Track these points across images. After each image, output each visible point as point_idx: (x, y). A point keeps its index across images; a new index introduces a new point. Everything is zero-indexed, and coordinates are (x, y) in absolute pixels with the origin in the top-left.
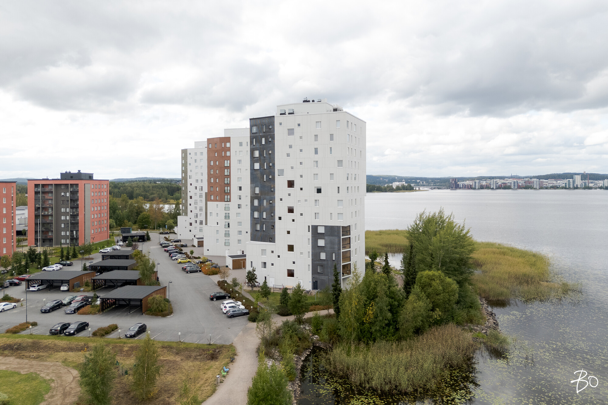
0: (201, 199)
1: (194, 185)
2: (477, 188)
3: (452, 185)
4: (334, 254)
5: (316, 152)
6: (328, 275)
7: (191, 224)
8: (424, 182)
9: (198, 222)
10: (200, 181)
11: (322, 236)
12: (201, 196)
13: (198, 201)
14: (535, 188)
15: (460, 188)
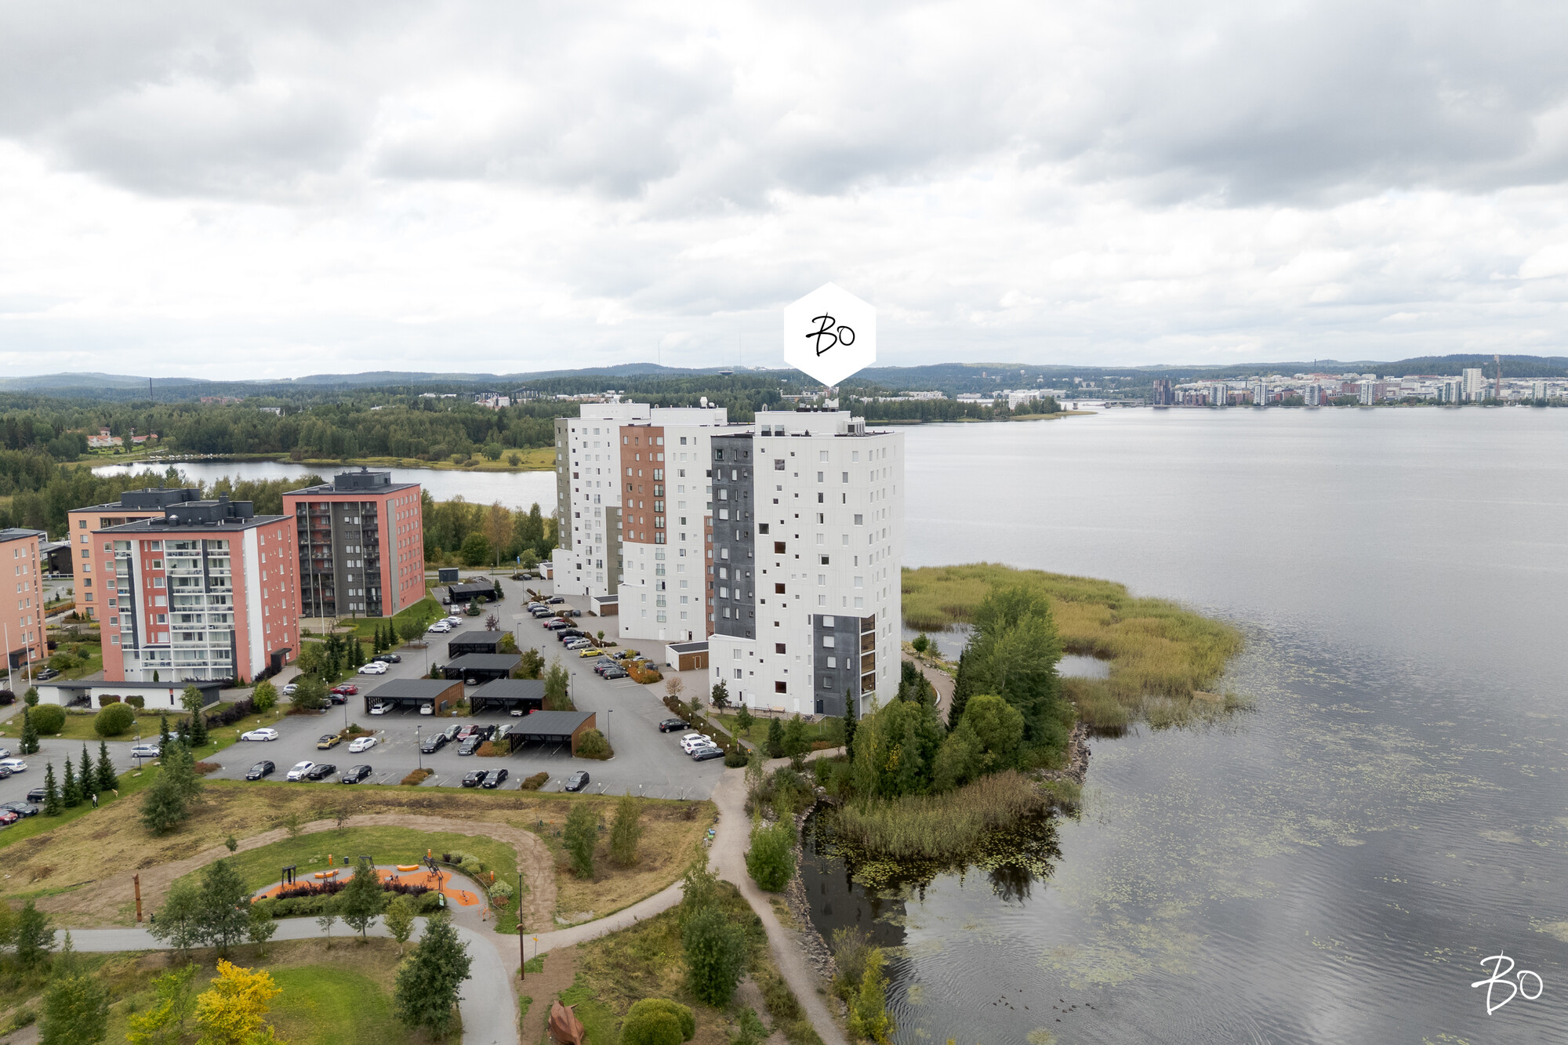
0: (598, 519)
1: (584, 491)
2: (1219, 404)
3: (1158, 397)
4: (849, 660)
5: (821, 499)
6: (839, 692)
7: (579, 567)
8: (1092, 384)
9: (594, 563)
10: (594, 484)
11: (829, 631)
12: (597, 513)
13: (593, 524)
14: (1362, 404)
15: (1178, 403)
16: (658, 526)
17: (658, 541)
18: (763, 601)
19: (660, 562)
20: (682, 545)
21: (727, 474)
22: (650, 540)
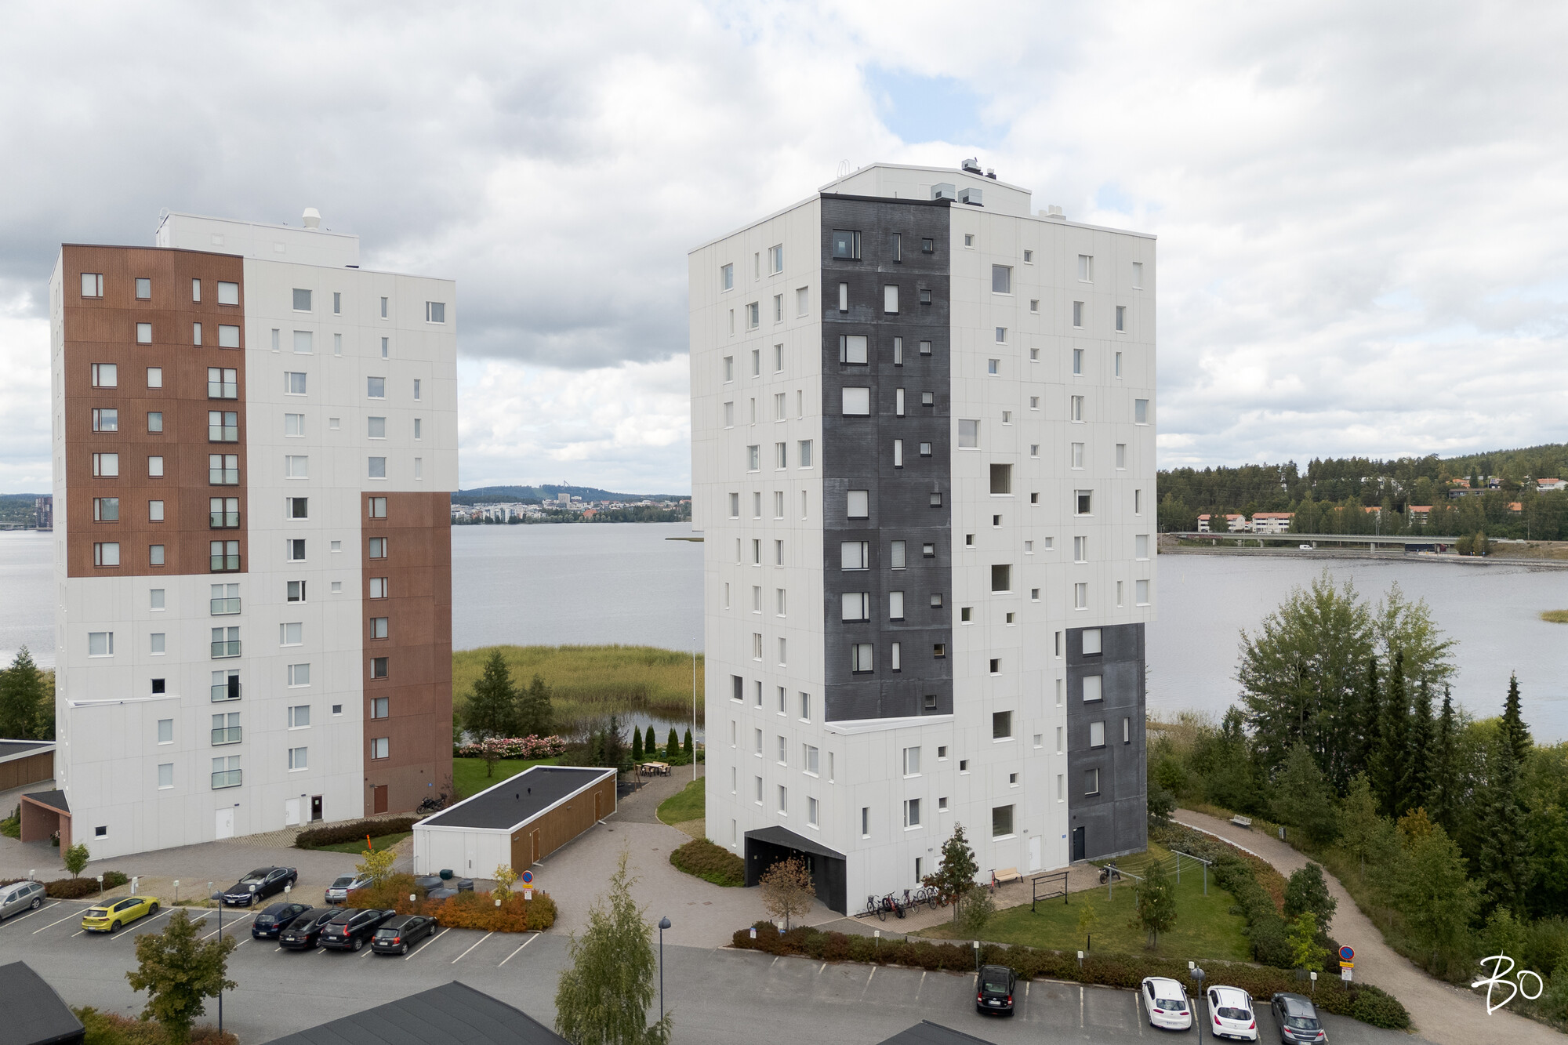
5: (1078, 362)
6: (1112, 799)
11: (1093, 664)
16: (218, 522)
17: (217, 564)
18: (966, 614)
19: (225, 622)
20: (297, 570)
21: (867, 294)
22: (192, 562)
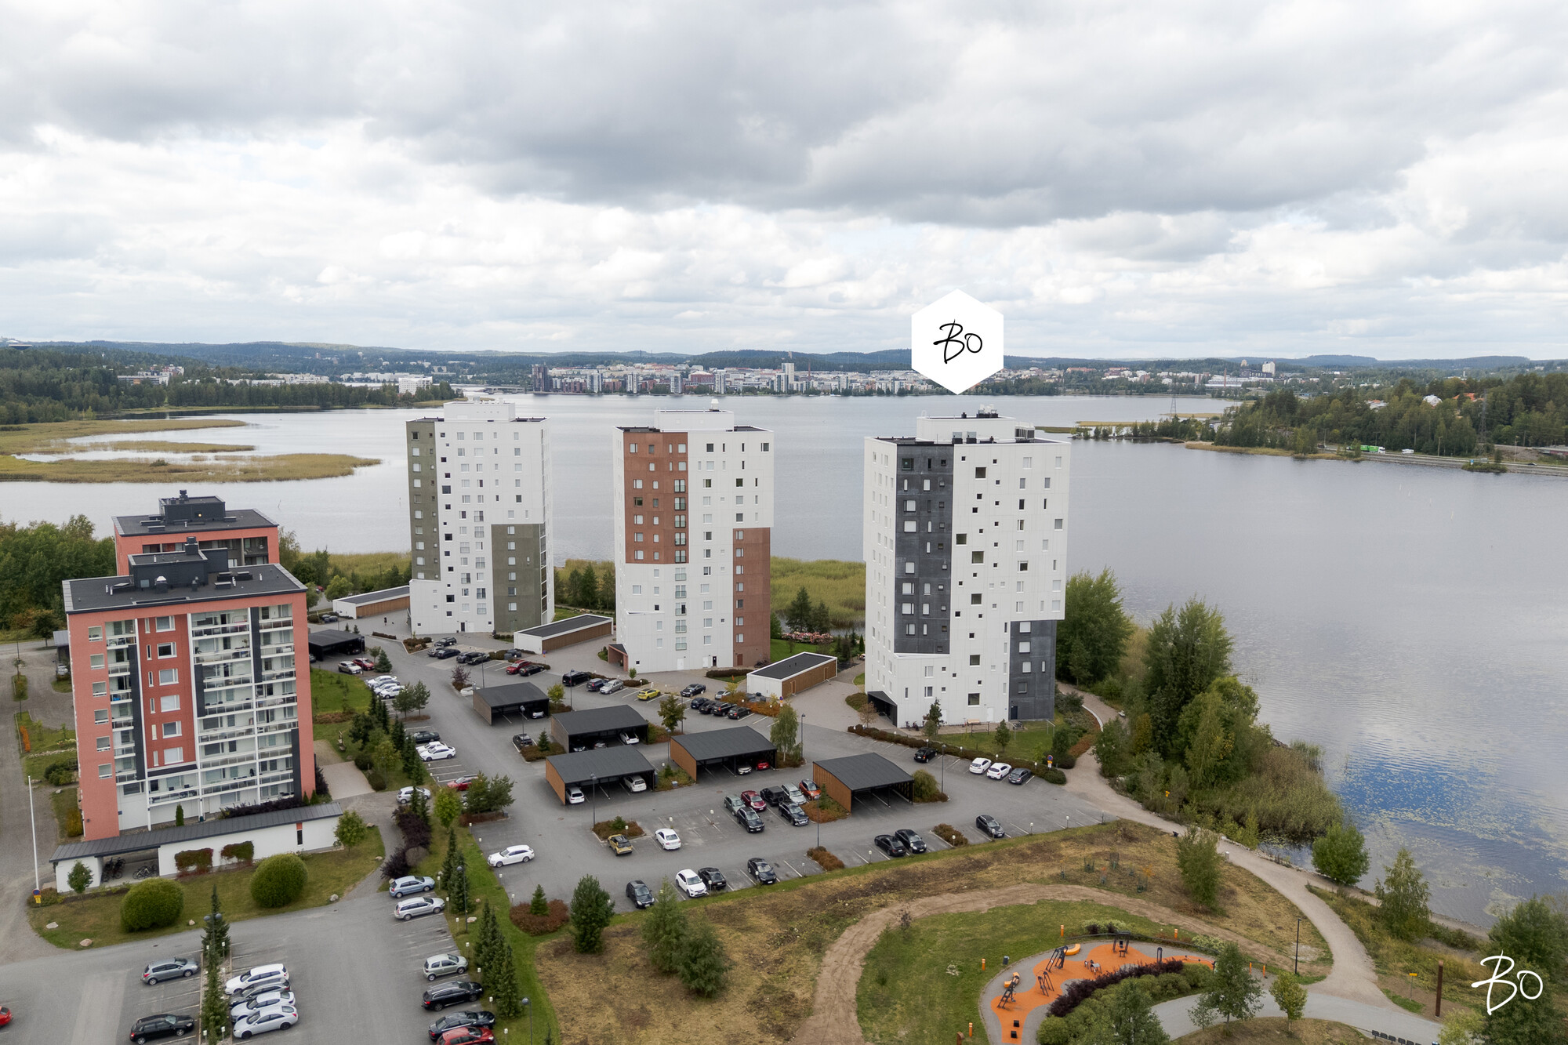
0: (480, 540)
1: (458, 506)
2: (596, 391)
3: (537, 384)
4: (1044, 663)
5: (1022, 505)
6: (1034, 696)
7: (450, 599)
9: (473, 592)
10: (474, 499)
11: (1026, 637)
12: (479, 533)
13: (472, 546)
15: (556, 390)
16: (678, 543)
17: (678, 560)
18: (958, 614)
19: (681, 583)
20: (707, 562)
21: (916, 483)
22: (669, 559)
